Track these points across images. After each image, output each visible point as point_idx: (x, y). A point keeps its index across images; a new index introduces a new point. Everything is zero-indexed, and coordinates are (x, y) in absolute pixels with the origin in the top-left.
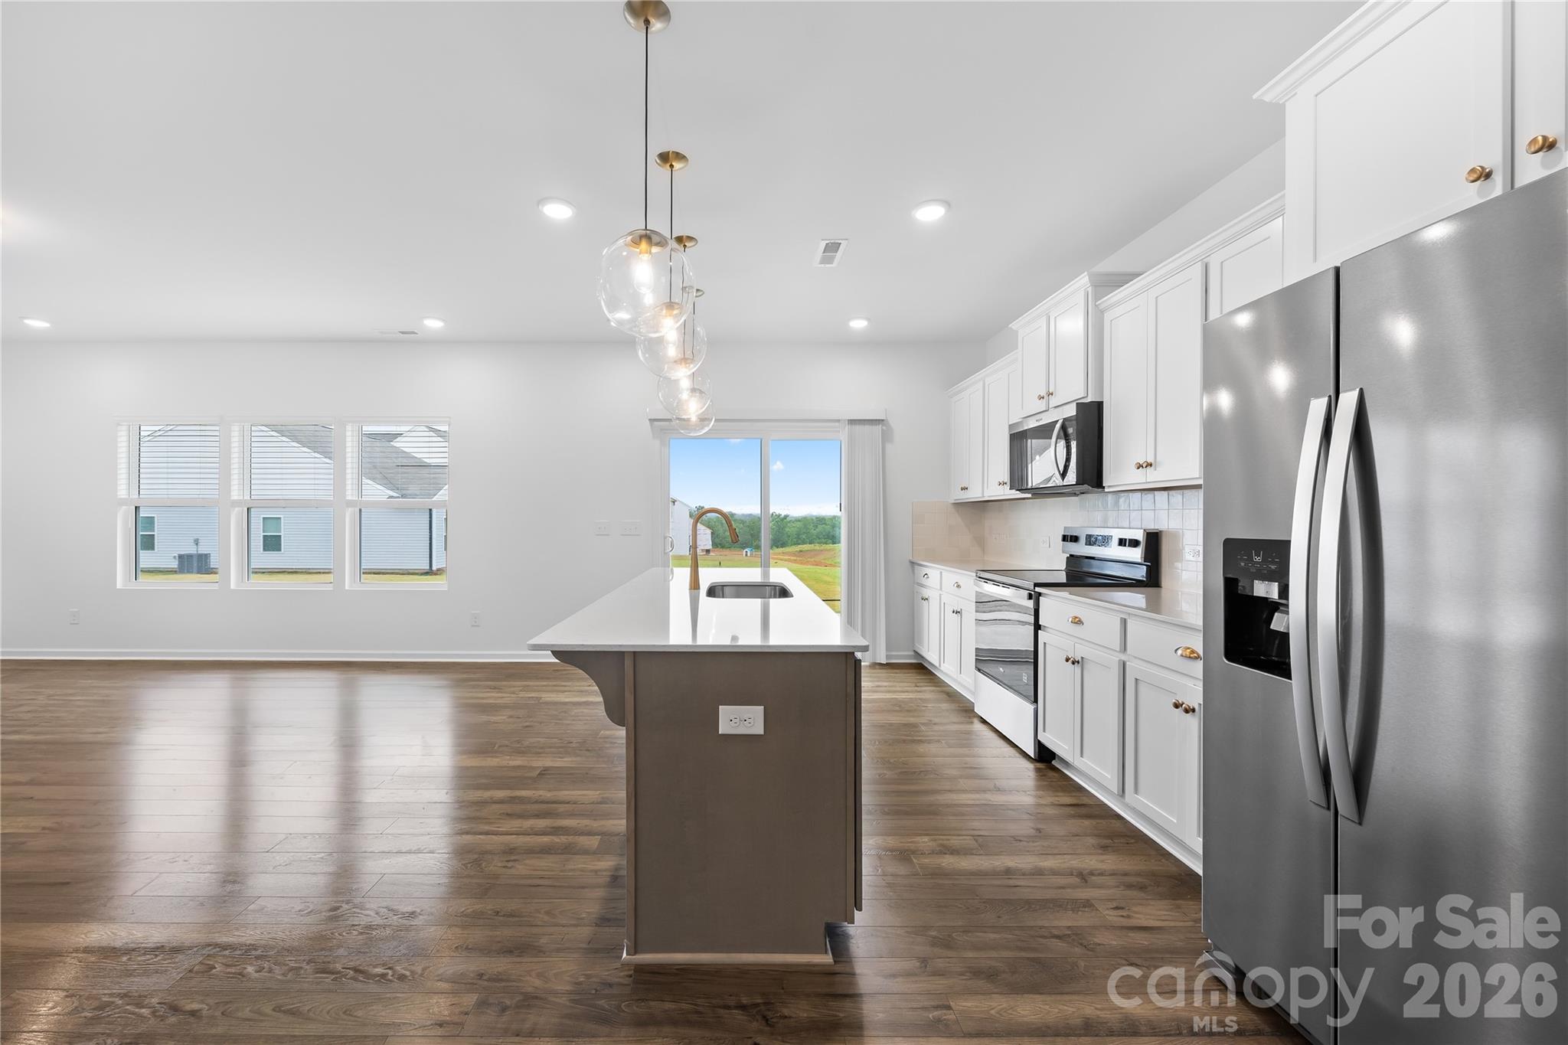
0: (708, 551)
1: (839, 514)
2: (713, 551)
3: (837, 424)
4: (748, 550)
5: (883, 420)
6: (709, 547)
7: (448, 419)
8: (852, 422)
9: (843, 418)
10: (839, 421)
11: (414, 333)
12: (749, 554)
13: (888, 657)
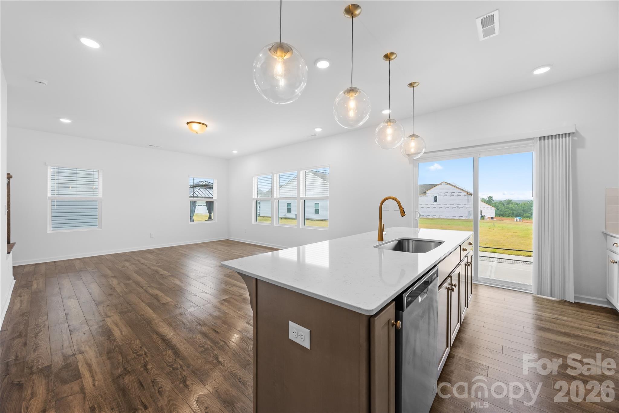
0: (492, 218)
1: (532, 199)
2: (496, 218)
3: (531, 141)
4: (518, 218)
5: (574, 133)
6: (493, 216)
7: (329, 165)
8: (542, 138)
9: (535, 137)
10: (531, 139)
11: (316, 135)
12: (518, 220)
13: (575, 297)
